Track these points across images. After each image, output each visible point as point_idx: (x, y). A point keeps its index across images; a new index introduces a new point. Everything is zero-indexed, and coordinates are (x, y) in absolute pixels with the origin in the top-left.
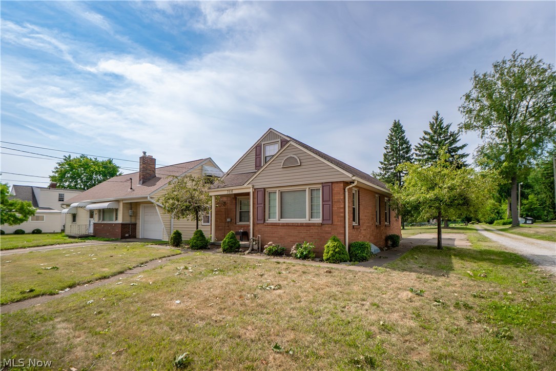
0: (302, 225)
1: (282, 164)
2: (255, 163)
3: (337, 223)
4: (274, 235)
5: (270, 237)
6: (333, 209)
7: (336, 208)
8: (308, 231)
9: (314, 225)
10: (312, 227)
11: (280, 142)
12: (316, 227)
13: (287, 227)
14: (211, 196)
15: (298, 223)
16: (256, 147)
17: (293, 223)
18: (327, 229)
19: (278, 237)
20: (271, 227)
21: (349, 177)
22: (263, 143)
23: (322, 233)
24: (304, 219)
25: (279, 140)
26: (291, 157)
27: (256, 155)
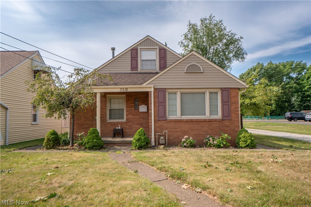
0: (205, 121)
1: (186, 69)
2: (130, 65)
3: (235, 119)
4: (177, 130)
5: (172, 132)
6: (231, 108)
7: (234, 108)
8: (210, 125)
9: (216, 120)
10: (213, 122)
11: (158, 49)
12: (218, 122)
13: (191, 123)
14: (96, 93)
15: (201, 120)
16: (132, 50)
17: (196, 120)
18: (226, 123)
19: (181, 132)
20: (174, 123)
21: (243, 85)
22: (139, 48)
23: (222, 127)
24: (204, 116)
25: (158, 47)
26: (193, 65)
27: (132, 58)
